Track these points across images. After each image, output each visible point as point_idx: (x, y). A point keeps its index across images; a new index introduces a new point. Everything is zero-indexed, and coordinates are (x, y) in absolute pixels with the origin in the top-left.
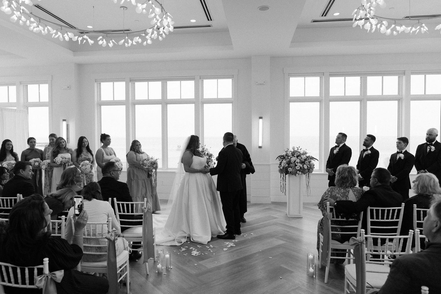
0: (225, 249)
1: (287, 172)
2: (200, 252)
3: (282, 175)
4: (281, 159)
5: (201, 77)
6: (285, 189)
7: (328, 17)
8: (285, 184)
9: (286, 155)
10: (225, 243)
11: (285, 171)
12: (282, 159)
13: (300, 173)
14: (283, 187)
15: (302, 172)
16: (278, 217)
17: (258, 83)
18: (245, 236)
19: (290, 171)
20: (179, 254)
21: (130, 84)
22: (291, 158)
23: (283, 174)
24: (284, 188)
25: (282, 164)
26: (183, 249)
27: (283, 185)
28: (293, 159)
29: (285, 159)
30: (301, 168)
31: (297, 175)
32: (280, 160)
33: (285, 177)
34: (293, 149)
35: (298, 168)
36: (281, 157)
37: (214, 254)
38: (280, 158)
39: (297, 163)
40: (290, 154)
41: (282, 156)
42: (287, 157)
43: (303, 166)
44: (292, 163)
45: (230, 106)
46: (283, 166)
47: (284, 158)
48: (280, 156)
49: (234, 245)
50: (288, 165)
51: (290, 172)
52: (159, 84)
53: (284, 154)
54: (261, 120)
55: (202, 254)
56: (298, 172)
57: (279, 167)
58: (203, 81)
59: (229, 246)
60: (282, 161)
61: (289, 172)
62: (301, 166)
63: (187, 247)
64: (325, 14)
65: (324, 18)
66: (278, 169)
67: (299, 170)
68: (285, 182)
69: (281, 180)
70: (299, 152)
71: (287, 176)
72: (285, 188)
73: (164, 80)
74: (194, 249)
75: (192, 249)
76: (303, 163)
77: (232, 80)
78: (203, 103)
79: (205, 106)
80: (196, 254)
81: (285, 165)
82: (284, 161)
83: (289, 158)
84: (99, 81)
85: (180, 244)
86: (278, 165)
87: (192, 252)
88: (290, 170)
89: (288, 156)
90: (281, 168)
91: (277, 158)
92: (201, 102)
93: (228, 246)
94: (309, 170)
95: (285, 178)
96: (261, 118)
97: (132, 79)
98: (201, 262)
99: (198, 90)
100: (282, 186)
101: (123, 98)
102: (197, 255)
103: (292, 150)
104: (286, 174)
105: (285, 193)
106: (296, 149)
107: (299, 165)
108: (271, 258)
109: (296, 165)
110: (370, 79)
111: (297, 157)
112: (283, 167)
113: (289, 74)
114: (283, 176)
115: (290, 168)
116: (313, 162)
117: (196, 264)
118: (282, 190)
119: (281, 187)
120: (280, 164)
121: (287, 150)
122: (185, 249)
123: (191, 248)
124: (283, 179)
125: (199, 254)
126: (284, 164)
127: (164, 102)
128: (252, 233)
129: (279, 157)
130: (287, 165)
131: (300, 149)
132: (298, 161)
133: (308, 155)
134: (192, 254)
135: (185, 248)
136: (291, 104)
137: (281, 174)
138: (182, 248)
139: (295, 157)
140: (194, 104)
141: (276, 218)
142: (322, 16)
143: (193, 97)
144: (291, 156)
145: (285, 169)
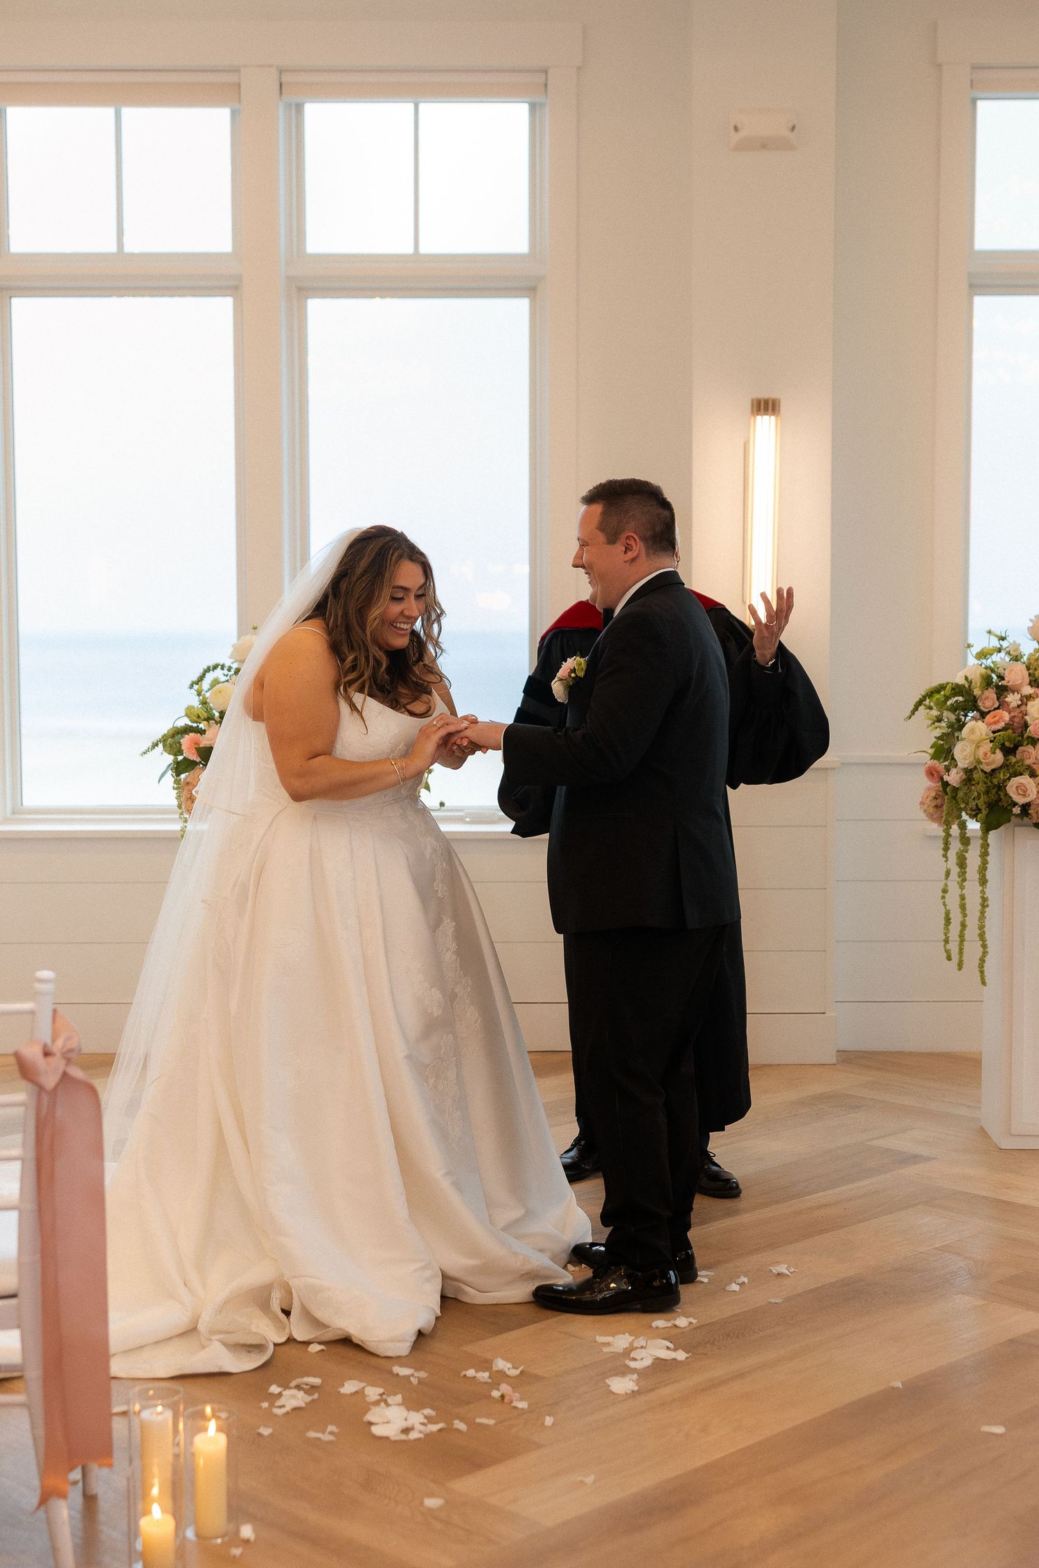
0: (621, 1385)
1: (994, 813)
2: (428, 1411)
3: (955, 831)
4: (946, 714)
5: (286, 78)
6: (982, 936)
8: (984, 903)
9: (987, 682)
10: (601, 1339)
11: (979, 802)
12: (953, 709)
14: (963, 926)
16: (923, 1151)
17: (742, 134)
18: (735, 1287)
19: (1021, 800)
20: (266, 1431)
23: (963, 826)
24: (972, 932)
25: (963, 753)
26: (293, 1399)
27: (963, 907)
29: (975, 707)
32: (939, 720)
33: (985, 846)
36: (947, 698)
37: (549, 1421)
38: (941, 705)
40: (1017, 675)
41: (957, 690)
42: (991, 694)
45: (513, 314)
46: (963, 763)
47: (972, 704)
48: (941, 688)
49: (681, 1355)
50: (1009, 751)
51: (1025, 808)
53: (970, 669)
54: (765, 424)
55: (449, 1430)
57: (931, 773)
58: (299, 108)
59: (643, 1359)
60: (960, 726)
61: (1017, 810)
63: (316, 1381)
66: (922, 786)
68: (983, 881)
69: (948, 874)
71: (997, 836)
72: (981, 927)
74: (373, 1393)
75: (359, 1393)
77: (533, 108)
78: (300, 289)
79: (317, 308)
80: (406, 1431)
81: (981, 753)
82: (972, 726)
83: (1012, 699)
85: (249, 1363)
86: (926, 759)
87: (369, 1417)
88: (1021, 788)
89: (1002, 691)
90: (954, 778)
91: (920, 703)
92: (290, 279)
93: (633, 1364)
95: (984, 854)
96: (765, 406)
98: (469, 1485)
100: (956, 917)
102: (413, 1435)
104: (988, 827)
105: (981, 966)
108: (999, 1430)
112: (969, 772)
113: (975, 68)
114: (965, 841)
115: (1025, 779)
117: (431, 1502)
118: (953, 947)
119: (948, 921)
120: (944, 751)
121: (995, 643)
122: (308, 1399)
123: (349, 1387)
124: (962, 863)
125: (434, 1428)
126: (978, 747)
128: (778, 1263)
129: (930, 694)
130: (999, 757)
134: (376, 1430)
135: (298, 1387)
136: (982, 305)
137: (948, 825)
138: (274, 1389)
140: (229, 301)
141: (915, 1159)
143: (224, 243)
144: (1028, 690)
145: (981, 788)
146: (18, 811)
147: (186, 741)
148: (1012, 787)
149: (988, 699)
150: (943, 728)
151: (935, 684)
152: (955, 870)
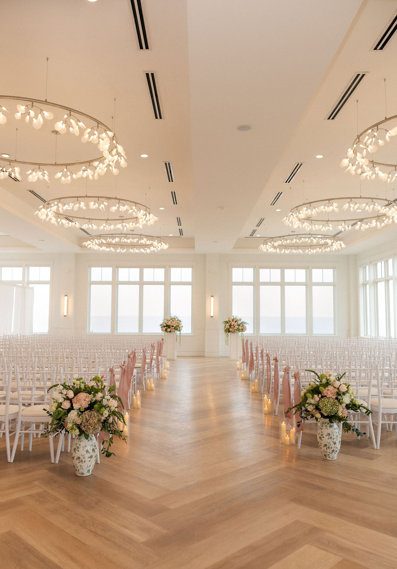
1: (229, 331)
3: (226, 333)
5: (169, 266)
7: (253, 236)
8: (228, 339)
9: (229, 321)
11: (228, 331)
13: (237, 331)
15: (238, 331)
21: (116, 269)
22: (232, 322)
25: (226, 327)
28: (233, 323)
30: (237, 328)
31: (235, 332)
34: (233, 316)
35: (236, 328)
38: (225, 323)
39: (235, 325)
40: (231, 320)
41: (226, 321)
43: (239, 327)
44: (232, 326)
45: (190, 287)
47: (227, 323)
50: (230, 326)
51: (231, 331)
52: (138, 270)
53: (227, 320)
54: (212, 298)
56: (236, 331)
58: (170, 269)
62: (238, 327)
64: (252, 235)
65: (251, 237)
66: (224, 329)
67: (236, 330)
70: (237, 319)
71: (229, 333)
72: (228, 341)
73: (142, 268)
76: (239, 325)
77: (192, 269)
79: (172, 286)
82: (227, 324)
83: (231, 322)
84: (90, 266)
86: (224, 327)
88: (231, 330)
89: (230, 321)
90: (226, 329)
92: (169, 283)
94: (242, 330)
96: (212, 296)
97: (118, 266)
99: (167, 275)
100: (226, 341)
101: (110, 279)
103: (233, 318)
104: (228, 333)
106: (235, 317)
107: (237, 327)
109: (235, 327)
110: (287, 271)
111: (236, 322)
113: (231, 265)
115: (231, 329)
116: (245, 325)
118: (226, 343)
120: (225, 327)
121: (229, 317)
124: (227, 336)
127: (141, 283)
130: (229, 327)
131: (237, 317)
132: (236, 324)
133: (242, 321)
136: (233, 286)
139: (234, 322)
140: (164, 285)
142: (250, 236)
143: (163, 280)
144: (232, 321)
145: (228, 329)
146: (142, 333)
147: (162, 325)
148: (230, 330)
149: (229, 322)
150: (225, 324)
151: (224, 321)
152: (226, 337)
